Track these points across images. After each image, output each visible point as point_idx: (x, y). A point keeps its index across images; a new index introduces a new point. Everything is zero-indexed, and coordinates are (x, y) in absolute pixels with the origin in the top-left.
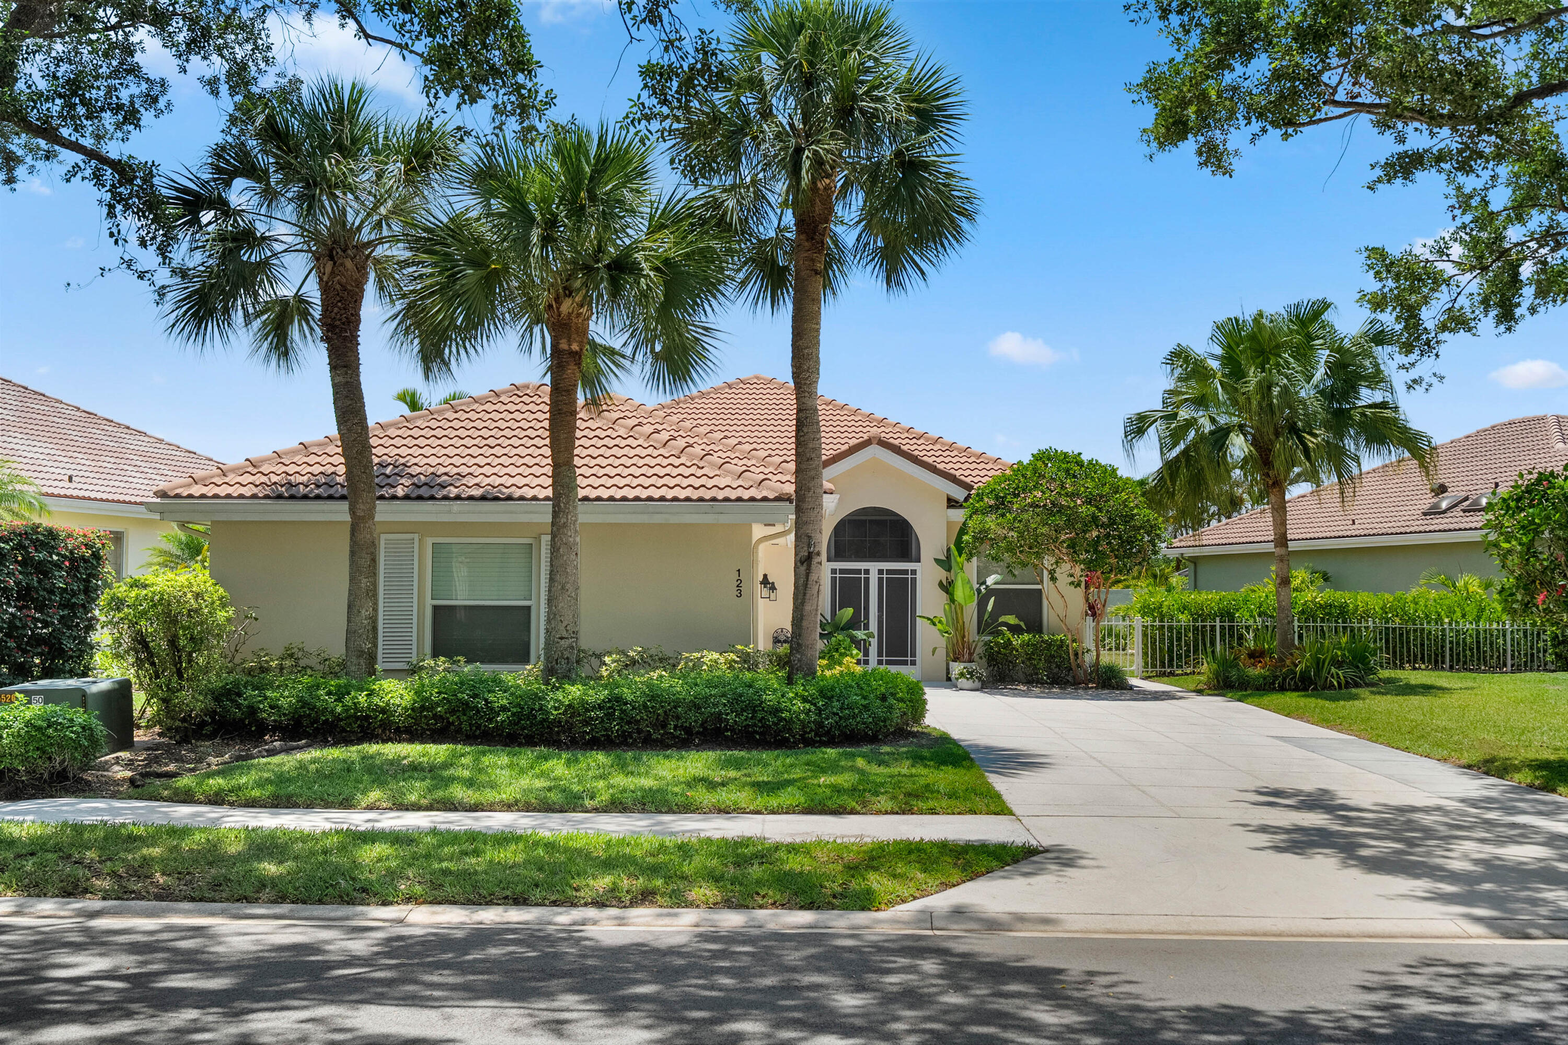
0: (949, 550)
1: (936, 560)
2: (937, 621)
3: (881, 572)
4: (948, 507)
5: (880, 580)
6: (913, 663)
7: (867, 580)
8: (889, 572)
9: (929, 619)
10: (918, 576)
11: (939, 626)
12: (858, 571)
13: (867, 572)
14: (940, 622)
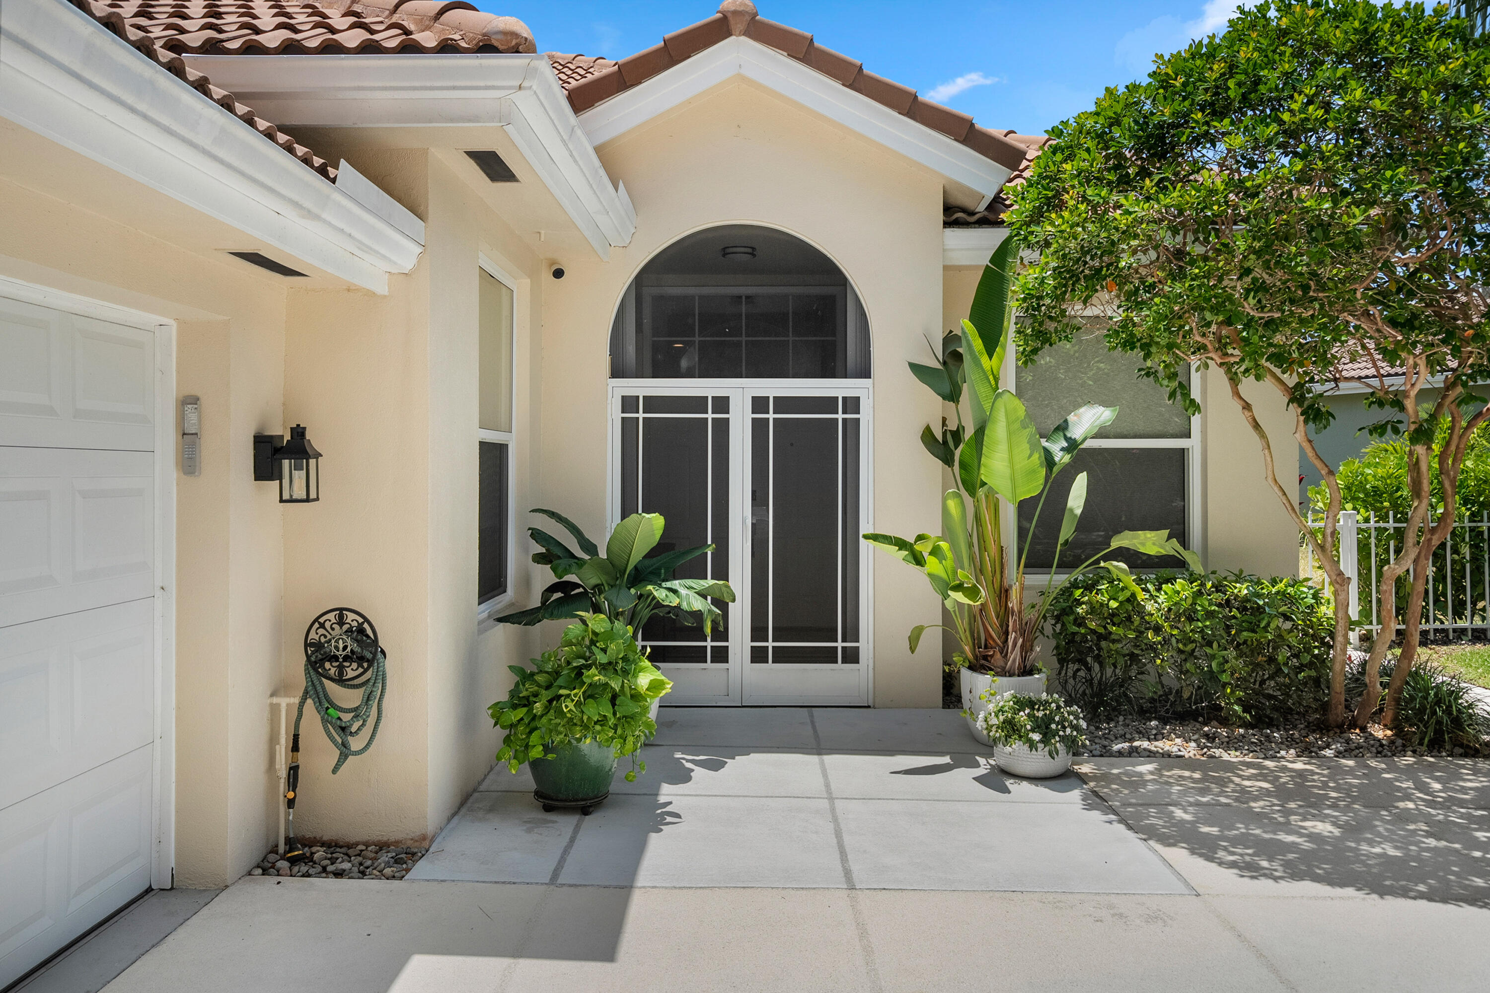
0: (951, 340)
1: (916, 369)
2: (923, 548)
3: (759, 404)
4: (947, 224)
5: (759, 427)
6: (851, 657)
7: (722, 428)
8: (783, 404)
9: (901, 544)
10: (865, 416)
11: (932, 563)
12: (699, 404)
13: (722, 404)
14: (935, 552)
